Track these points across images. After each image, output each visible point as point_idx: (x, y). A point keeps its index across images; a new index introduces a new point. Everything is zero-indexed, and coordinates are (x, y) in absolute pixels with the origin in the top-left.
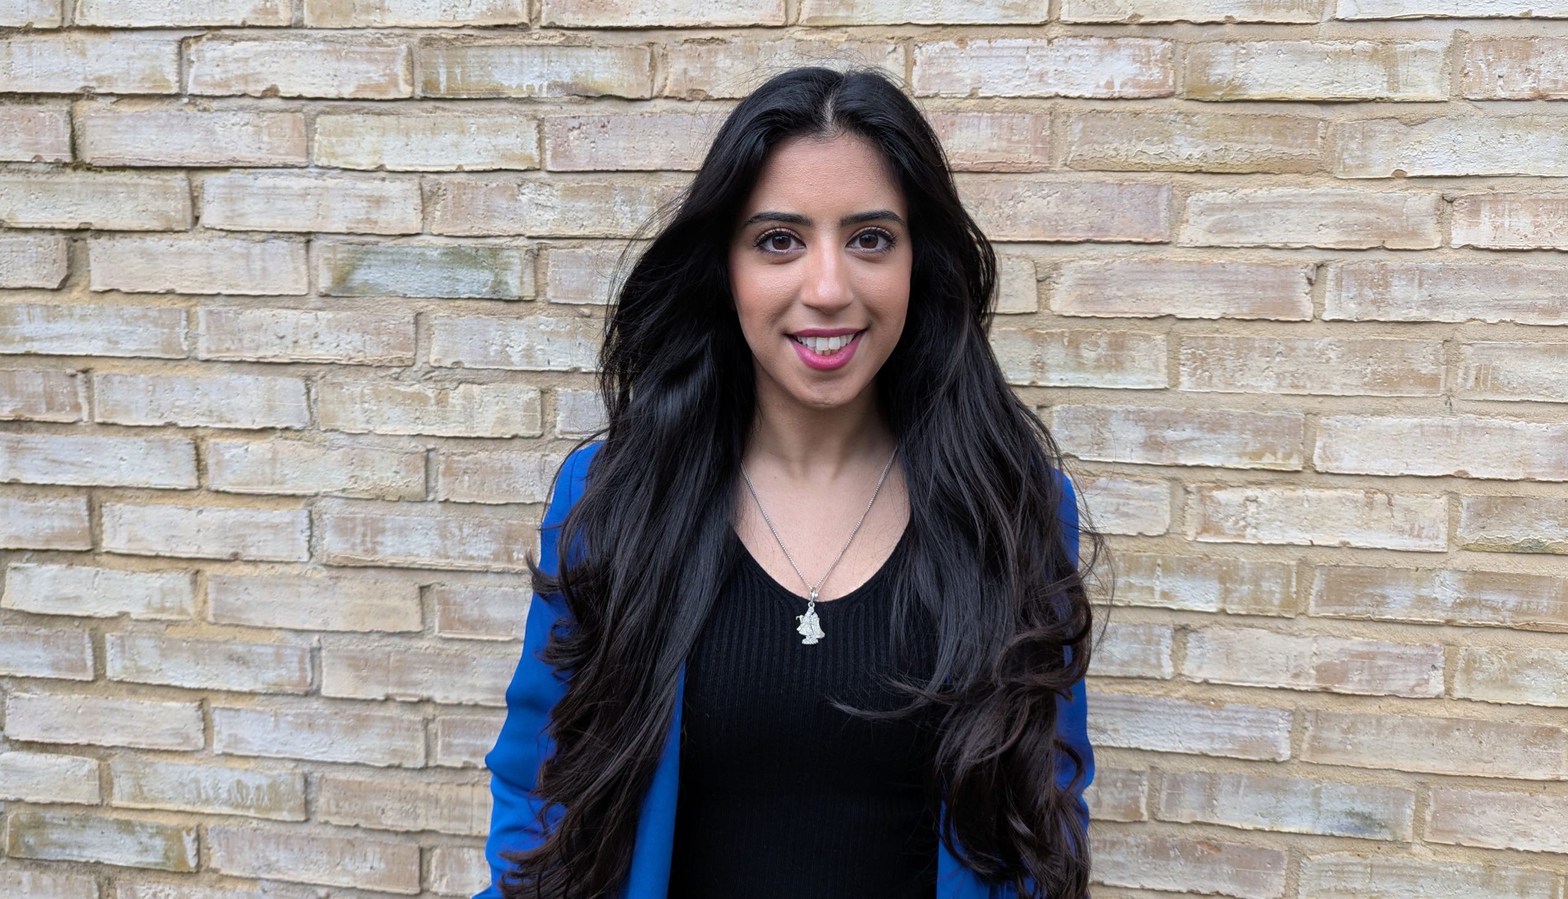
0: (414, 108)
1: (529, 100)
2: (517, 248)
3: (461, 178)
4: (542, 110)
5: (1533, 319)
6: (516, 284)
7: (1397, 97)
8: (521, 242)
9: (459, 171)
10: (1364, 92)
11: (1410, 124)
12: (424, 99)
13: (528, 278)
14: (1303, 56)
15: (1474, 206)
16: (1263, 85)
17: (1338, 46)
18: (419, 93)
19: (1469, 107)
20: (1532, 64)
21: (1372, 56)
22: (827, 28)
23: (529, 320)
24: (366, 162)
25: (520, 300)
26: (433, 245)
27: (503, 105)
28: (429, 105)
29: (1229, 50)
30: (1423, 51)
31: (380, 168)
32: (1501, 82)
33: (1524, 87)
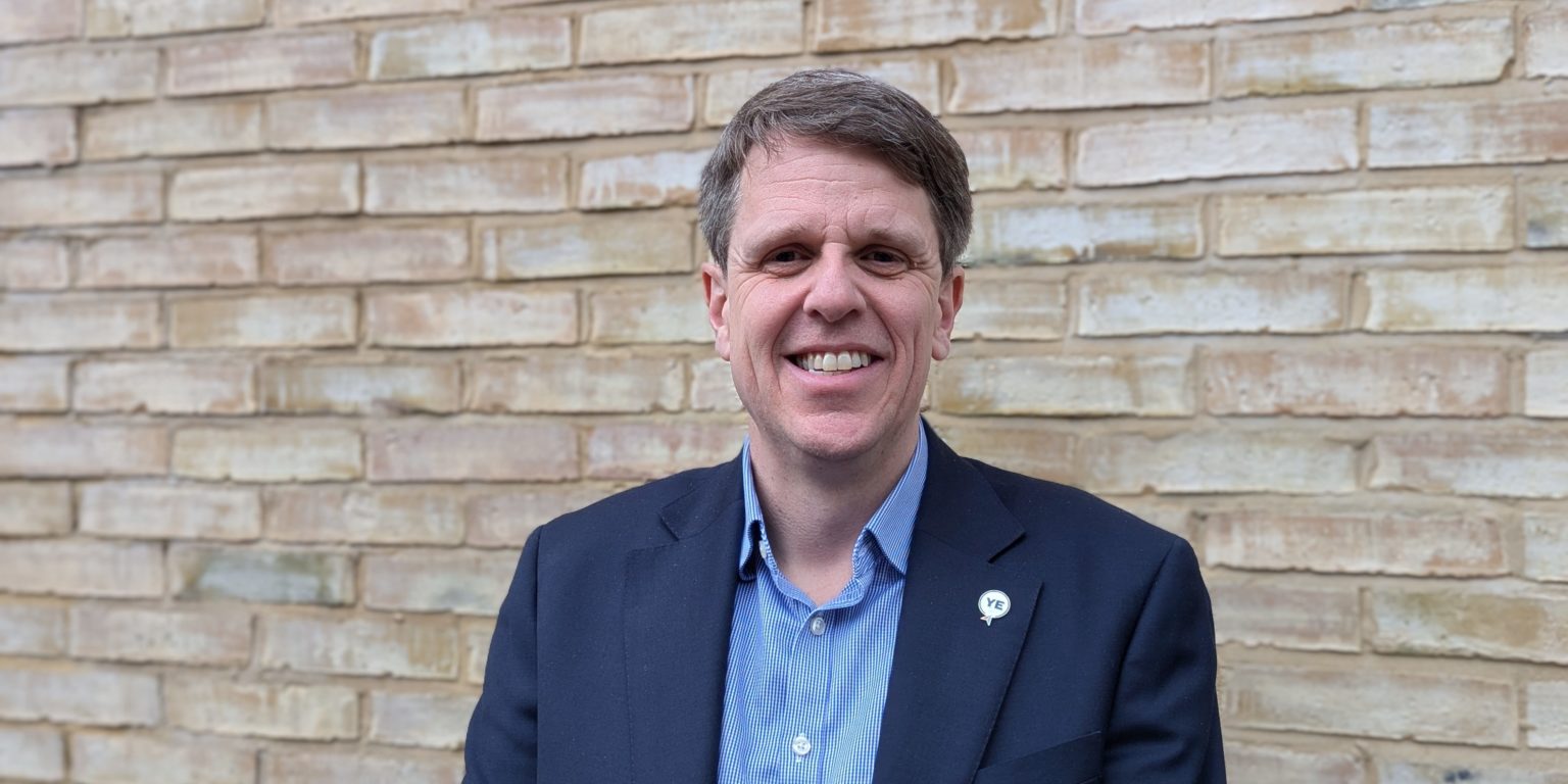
0: (259, 423)
1: (355, 415)
2: (340, 555)
3: (293, 488)
4: (366, 424)
5: (1292, 642)
6: (338, 589)
7: (1142, 411)
8: (345, 549)
9: (293, 481)
10: (1110, 406)
11: (1157, 439)
12: (267, 414)
13: (349, 584)
14: (1048, 372)
15: (1225, 524)
16: (1012, 400)
17: (1081, 362)
18: (263, 408)
19: (1212, 423)
20: (1274, 378)
21: (1115, 371)
22: (614, 346)
23: (349, 624)
24: (215, 472)
25: (340, 605)
26: (269, 550)
27: (332, 420)
28: (270, 420)
29: (977, 366)
30: (1164, 367)
31: (227, 479)
32: (1244, 398)
33: (1268, 403)
